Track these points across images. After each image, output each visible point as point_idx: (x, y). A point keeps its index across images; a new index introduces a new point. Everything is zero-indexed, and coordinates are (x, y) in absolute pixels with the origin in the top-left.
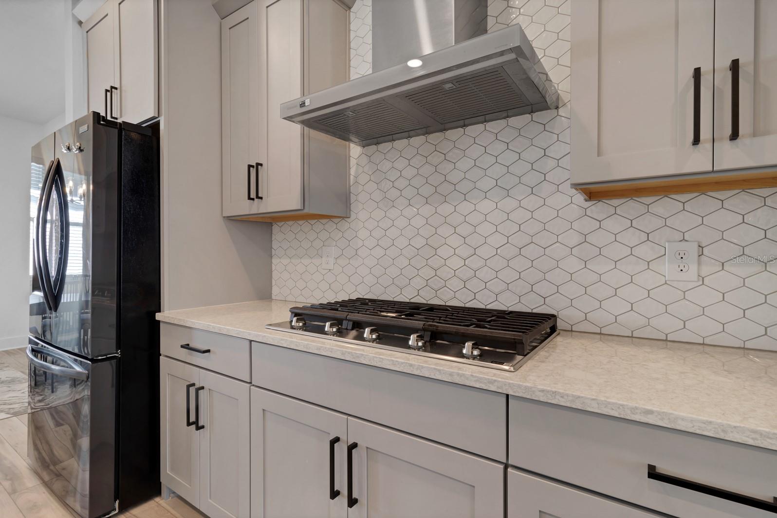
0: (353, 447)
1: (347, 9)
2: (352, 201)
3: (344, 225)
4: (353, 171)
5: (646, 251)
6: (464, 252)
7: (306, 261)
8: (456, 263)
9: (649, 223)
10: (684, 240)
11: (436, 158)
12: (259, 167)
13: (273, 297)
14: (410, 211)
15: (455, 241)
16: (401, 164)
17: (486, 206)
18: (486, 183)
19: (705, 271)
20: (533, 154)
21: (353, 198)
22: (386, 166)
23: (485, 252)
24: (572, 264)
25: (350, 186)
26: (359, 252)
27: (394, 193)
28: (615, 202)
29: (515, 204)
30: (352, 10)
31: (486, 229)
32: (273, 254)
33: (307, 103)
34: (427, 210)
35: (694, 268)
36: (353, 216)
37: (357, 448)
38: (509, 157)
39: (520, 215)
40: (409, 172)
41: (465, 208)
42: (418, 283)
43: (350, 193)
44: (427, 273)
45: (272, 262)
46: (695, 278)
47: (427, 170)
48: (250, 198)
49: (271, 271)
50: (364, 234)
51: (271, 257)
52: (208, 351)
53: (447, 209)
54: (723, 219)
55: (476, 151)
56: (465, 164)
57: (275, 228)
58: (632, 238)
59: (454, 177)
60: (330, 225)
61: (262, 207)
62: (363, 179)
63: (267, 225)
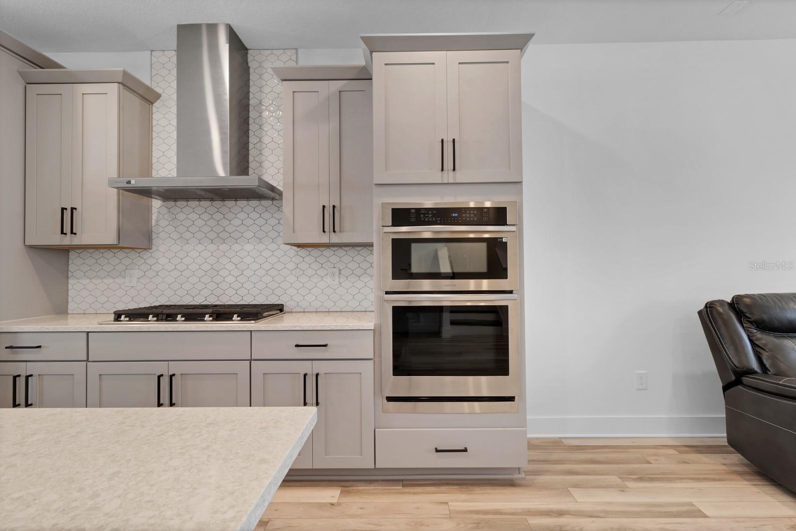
0: (171, 377)
1: (150, 103)
2: (153, 238)
3: (146, 255)
4: (154, 217)
5: (322, 272)
6: (236, 273)
7: (108, 281)
8: (230, 279)
9: (322, 260)
10: (334, 267)
11: (218, 216)
12: (74, 210)
13: (69, 312)
14: (200, 248)
15: (230, 266)
16: (193, 216)
17: (248, 247)
18: (249, 235)
19: (342, 280)
20: (273, 222)
21: (154, 236)
22: (181, 216)
23: (248, 273)
24: (292, 279)
25: (152, 227)
26: (159, 274)
27: (188, 235)
28: (310, 249)
29: (265, 247)
30: (154, 105)
31: (248, 260)
32: (70, 276)
33: (133, 182)
34: (212, 247)
35: (337, 279)
36: (154, 248)
37: (175, 376)
38: (260, 222)
39: (267, 253)
40: (199, 223)
41: (236, 247)
42: (205, 292)
43: (152, 231)
44: (212, 286)
45: (68, 283)
46: (338, 283)
47: (212, 223)
48: (62, 233)
49: (68, 290)
50: (163, 261)
51: (68, 278)
52: (40, 347)
53: (223, 247)
54: (346, 259)
55: (242, 216)
56: (236, 222)
57: (72, 255)
58: (315, 266)
59: (230, 229)
60: (133, 254)
61: (76, 241)
62: (163, 223)
63: (64, 251)
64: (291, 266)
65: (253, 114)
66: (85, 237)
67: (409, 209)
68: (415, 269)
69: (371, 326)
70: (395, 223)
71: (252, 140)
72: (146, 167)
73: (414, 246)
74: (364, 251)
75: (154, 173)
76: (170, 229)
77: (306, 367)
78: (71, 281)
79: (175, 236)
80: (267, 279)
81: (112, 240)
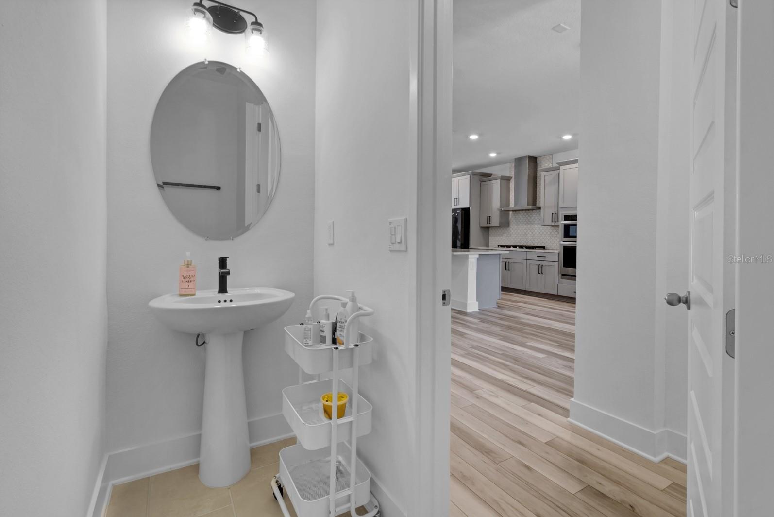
3: (508, 229)
4: (510, 217)
6: (532, 235)
7: (498, 237)
9: (553, 231)
12: (490, 217)
14: (522, 227)
15: (530, 233)
21: (510, 223)
23: (536, 235)
24: (549, 238)
26: (512, 235)
27: (519, 223)
30: (509, 183)
31: (536, 231)
33: (504, 209)
34: (526, 227)
36: (510, 227)
41: (532, 226)
46: (554, 238)
48: (488, 223)
50: (512, 231)
51: (489, 236)
53: (529, 226)
54: (556, 231)
56: (533, 218)
57: (490, 229)
60: (504, 229)
61: (491, 225)
62: (512, 219)
63: (488, 228)
64: (549, 233)
65: (538, 180)
66: (492, 225)
67: (569, 215)
68: (571, 235)
69: (557, 251)
70: (565, 220)
71: (538, 189)
72: (508, 205)
73: (571, 227)
74: (557, 228)
75: (510, 206)
76: (514, 221)
77: (540, 263)
78: (490, 237)
79: (515, 223)
80: (541, 238)
81: (498, 225)
